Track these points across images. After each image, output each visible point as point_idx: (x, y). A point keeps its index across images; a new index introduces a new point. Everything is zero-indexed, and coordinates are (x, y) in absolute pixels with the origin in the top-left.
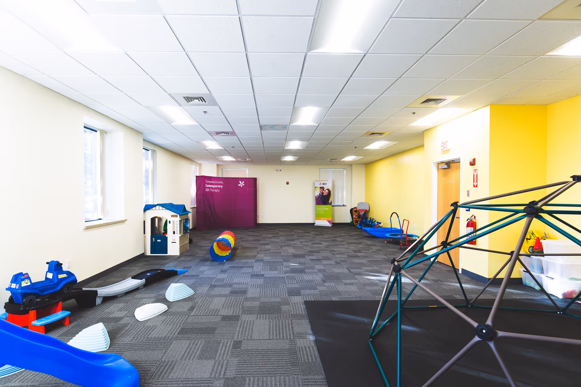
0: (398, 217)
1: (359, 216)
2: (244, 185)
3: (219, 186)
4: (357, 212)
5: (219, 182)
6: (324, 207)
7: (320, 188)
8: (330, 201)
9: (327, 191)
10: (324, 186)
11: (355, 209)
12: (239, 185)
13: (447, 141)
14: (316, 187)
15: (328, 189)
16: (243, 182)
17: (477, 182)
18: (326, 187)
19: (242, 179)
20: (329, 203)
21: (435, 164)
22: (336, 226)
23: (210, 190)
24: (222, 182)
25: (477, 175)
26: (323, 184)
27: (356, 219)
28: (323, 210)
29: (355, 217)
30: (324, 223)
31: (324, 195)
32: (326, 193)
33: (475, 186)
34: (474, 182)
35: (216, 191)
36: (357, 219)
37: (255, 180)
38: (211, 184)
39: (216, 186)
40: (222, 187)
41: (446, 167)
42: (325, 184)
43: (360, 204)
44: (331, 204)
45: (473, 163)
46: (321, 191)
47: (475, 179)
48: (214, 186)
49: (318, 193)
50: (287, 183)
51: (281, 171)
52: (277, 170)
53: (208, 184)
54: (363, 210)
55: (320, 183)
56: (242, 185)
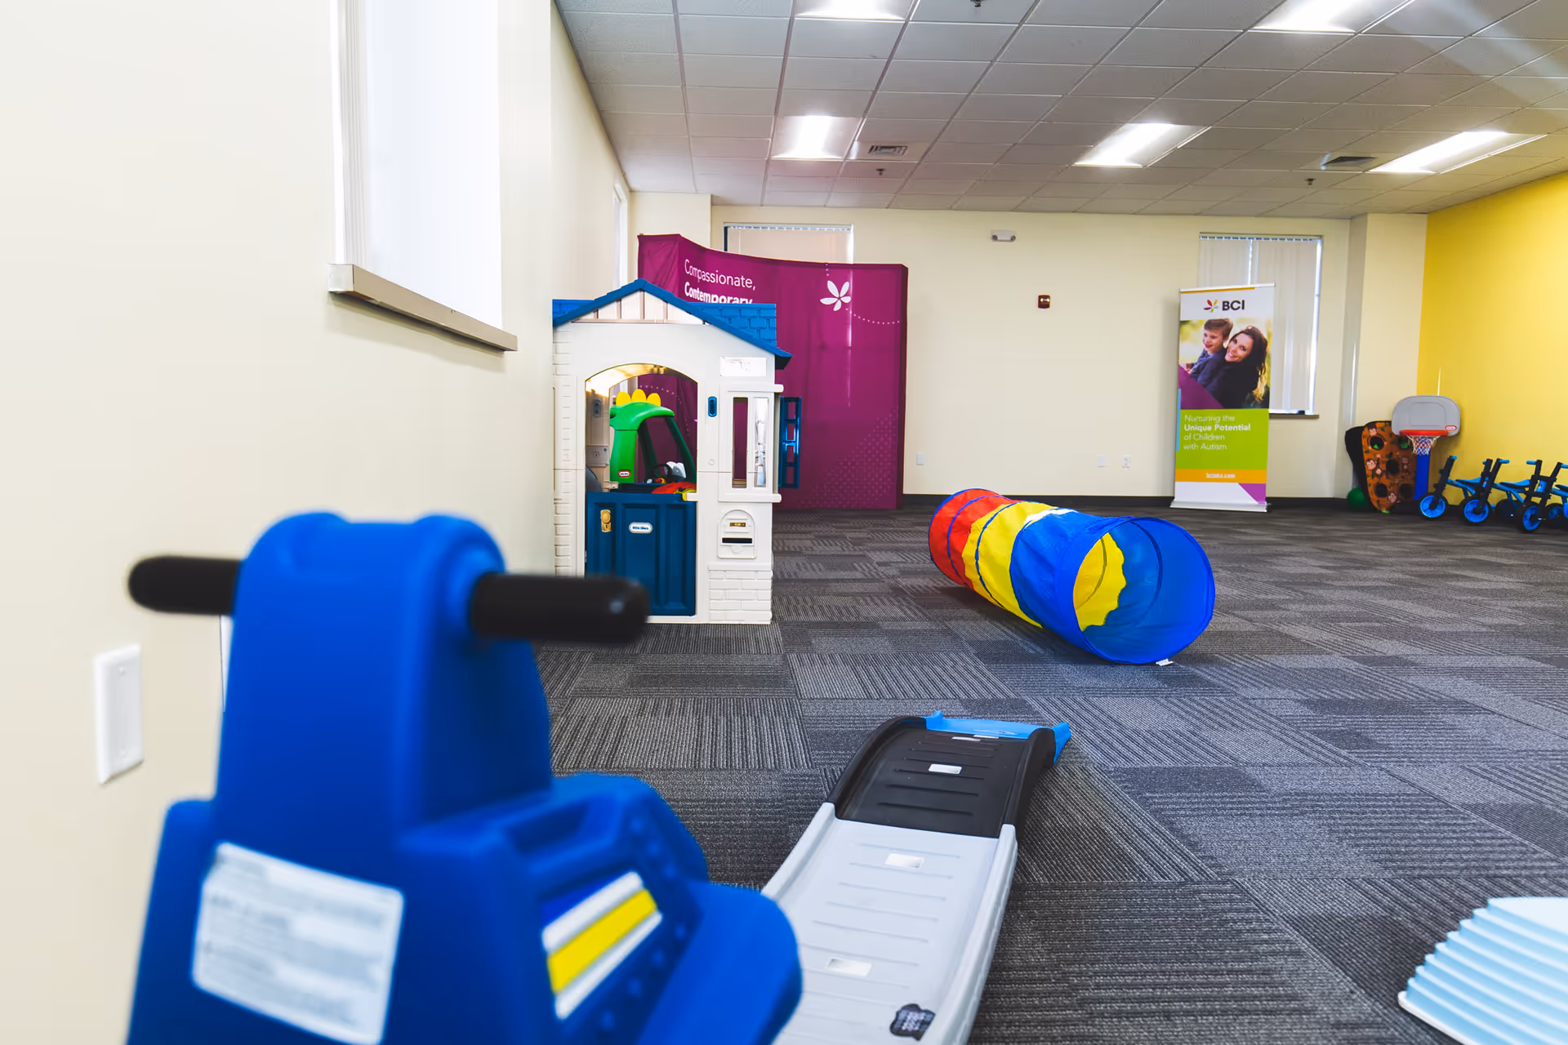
1: (1392, 467)
2: (847, 300)
3: (739, 300)
4: (1381, 446)
5: (738, 282)
6: (1226, 418)
7: (1210, 325)
8: (1260, 391)
9: (1246, 341)
10: (1229, 315)
11: (1373, 432)
12: (826, 301)
14: (1183, 323)
15: (1252, 333)
16: (846, 287)
18: (1239, 321)
19: (839, 271)
20: (1253, 398)
22: (1280, 506)
24: (746, 285)
26: (1226, 306)
27: (1379, 476)
28: (1218, 432)
29: (1374, 471)
30: (1231, 497)
31: (1228, 358)
32: (1237, 349)
36: (1385, 481)
37: (898, 275)
38: (704, 287)
39: (727, 299)
43: (1404, 405)
44: (1265, 402)
46: (1214, 341)
48: (714, 299)
49: (1193, 350)
50: (1043, 303)
51: (1013, 238)
52: (995, 238)
53: (695, 284)
54: (1431, 434)
55: (1209, 303)
56: (839, 298)
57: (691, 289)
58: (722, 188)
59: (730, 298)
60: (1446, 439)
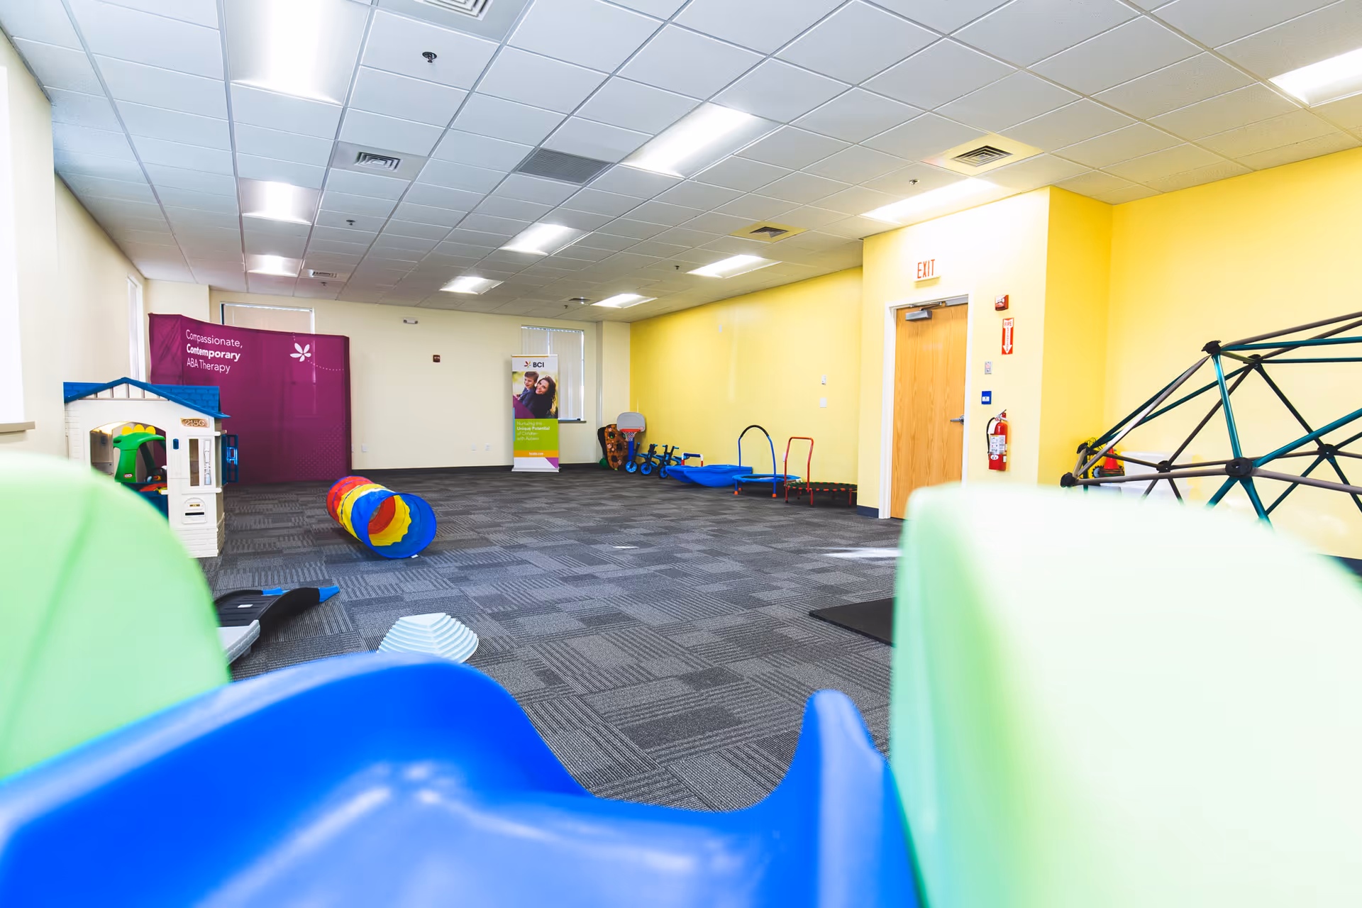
0: (767, 435)
1: (619, 447)
2: (309, 355)
3: (229, 356)
4: (614, 436)
5: (229, 343)
6: (537, 423)
7: (528, 374)
8: (553, 409)
9: (545, 383)
10: (536, 370)
11: (610, 430)
12: (294, 355)
13: (933, 260)
14: (514, 373)
15: (548, 379)
16: (307, 347)
17: (1011, 343)
18: (542, 373)
19: (304, 338)
20: (550, 412)
21: (892, 310)
22: (567, 469)
23: (199, 363)
24: (237, 343)
25: (1012, 329)
26: (535, 365)
27: (613, 452)
28: (534, 431)
29: (611, 449)
30: (539, 464)
31: (537, 392)
32: (541, 388)
33: (1007, 352)
34: (1003, 344)
35: (218, 368)
36: (616, 454)
37: (345, 341)
38: (203, 346)
39: (219, 355)
40: (237, 357)
41: (925, 315)
42: (540, 365)
43: (623, 416)
44: (556, 416)
45: (1003, 307)
46: (530, 383)
47: (1008, 336)
48: (210, 354)
49: (520, 387)
50: (436, 359)
51: (416, 322)
52: (405, 321)
53: (194, 344)
54: (633, 431)
55: (527, 363)
56: (303, 354)
57: (192, 348)
58: (217, 282)
59: (223, 353)
60: (640, 434)
